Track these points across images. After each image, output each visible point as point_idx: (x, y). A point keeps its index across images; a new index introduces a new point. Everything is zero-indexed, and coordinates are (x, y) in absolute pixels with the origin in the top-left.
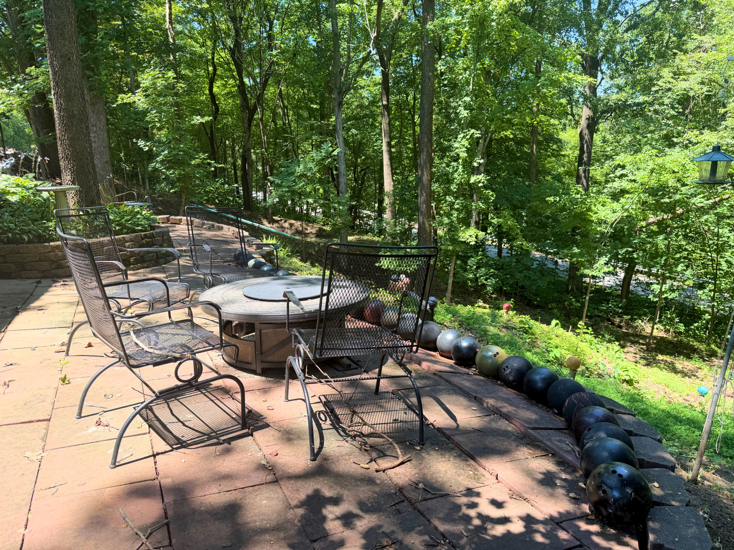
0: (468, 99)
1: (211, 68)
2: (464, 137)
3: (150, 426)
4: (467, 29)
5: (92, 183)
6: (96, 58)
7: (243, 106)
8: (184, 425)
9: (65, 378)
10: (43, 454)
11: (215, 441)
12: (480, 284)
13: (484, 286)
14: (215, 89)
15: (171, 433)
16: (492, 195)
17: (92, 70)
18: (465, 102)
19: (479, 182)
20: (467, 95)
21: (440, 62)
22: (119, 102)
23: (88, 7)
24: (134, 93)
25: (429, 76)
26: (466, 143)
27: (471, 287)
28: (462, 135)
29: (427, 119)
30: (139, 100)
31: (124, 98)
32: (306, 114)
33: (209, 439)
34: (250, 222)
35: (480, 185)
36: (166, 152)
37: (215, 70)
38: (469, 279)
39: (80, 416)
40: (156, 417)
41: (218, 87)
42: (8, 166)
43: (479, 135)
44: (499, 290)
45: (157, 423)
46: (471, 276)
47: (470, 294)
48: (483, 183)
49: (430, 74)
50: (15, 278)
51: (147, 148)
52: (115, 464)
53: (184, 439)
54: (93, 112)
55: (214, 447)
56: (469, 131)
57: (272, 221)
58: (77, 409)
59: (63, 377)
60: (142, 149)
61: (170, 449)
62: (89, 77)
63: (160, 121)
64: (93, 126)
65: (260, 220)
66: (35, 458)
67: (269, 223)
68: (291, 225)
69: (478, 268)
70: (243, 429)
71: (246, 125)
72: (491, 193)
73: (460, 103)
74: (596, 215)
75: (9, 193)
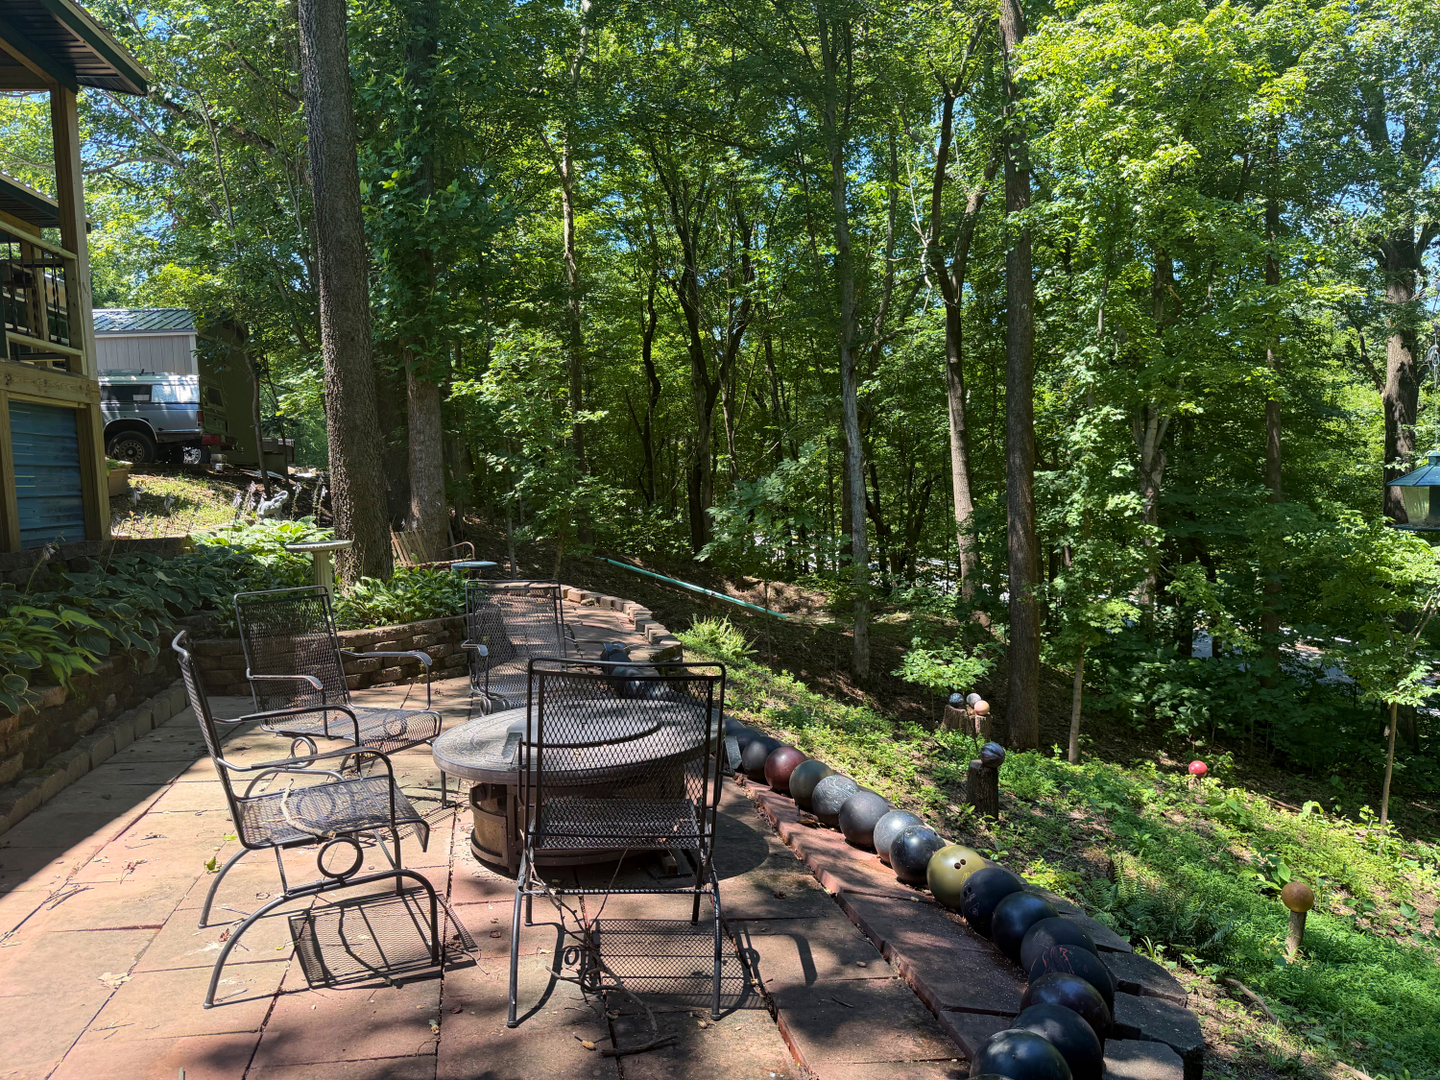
0: (1093, 349)
1: (648, 317)
2: (1089, 422)
3: (297, 949)
4: (1086, 220)
5: (378, 533)
6: (429, 322)
7: (697, 381)
8: (348, 951)
9: (214, 862)
10: (127, 979)
11: (381, 980)
12: (1158, 716)
13: (1168, 722)
14: (655, 353)
15: (321, 961)
16: (1158, 534)
17: (421, 343)
18: (1086, 355)
19: (1126, 508)
20: (1093, 342)
21: (1042, 283)
22: (455, 395)
23: (417, 243)
24: (479, 380)
25: (1022, 311)
26: (1093, 434)
27: (1140, 723)
28: (1084, 419)
29: (1019, 390)
30: (489, 389)
31: (459, 388)
32: (816, 385)
33: (371, 977)
34: (699, 589)
35: (1128, 513)
36: (531, 474)
37: (654, 319)
38: (1132, 705)
39: (204, 924)
40: (313, 934)
41: (660, 349)
42: (277, 504)
43: (1119, 417)
44: (1205, 729)
45: (309, 945)
46: (1138, 698)
47: (1136, 737)
48: (1134, 509)
49: (1025, 306)
50: (232, 695)
51: (500, 468)
52: (211, 1003)
53: (335, 973)
54: (420, 410)
55: (373, 990)
56: (1100, 410)
57: (743, 586)
58: (200, 913)
59: (210, 860)
60: (492, 469)
61: (306, 985)
62: (416, 354)
63: (521, 422)
64: (419, 432)
65: (720, 582)
66: (111, 983)
67: (737, 588)
68: (779, 592)
69: (1152, 684)
70: (433, 965)
71: (702, 414)
72: (1156, 529)
73: (1078, 358)
74: (1399, 572)
75: (261, 551)
